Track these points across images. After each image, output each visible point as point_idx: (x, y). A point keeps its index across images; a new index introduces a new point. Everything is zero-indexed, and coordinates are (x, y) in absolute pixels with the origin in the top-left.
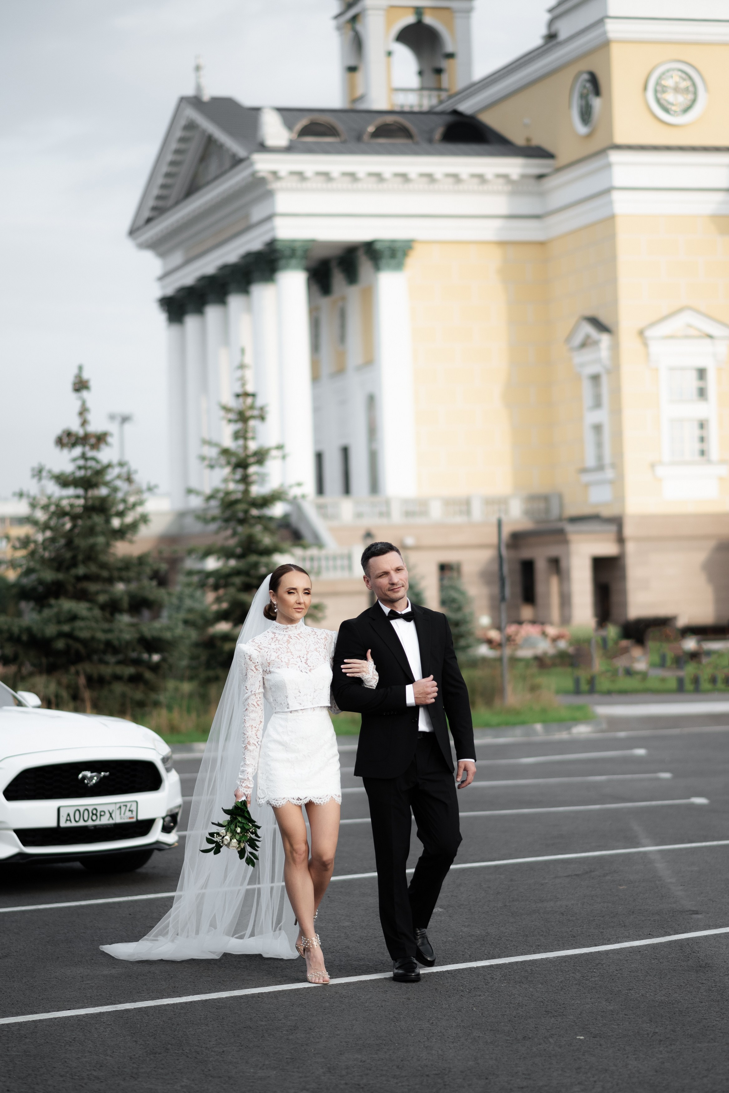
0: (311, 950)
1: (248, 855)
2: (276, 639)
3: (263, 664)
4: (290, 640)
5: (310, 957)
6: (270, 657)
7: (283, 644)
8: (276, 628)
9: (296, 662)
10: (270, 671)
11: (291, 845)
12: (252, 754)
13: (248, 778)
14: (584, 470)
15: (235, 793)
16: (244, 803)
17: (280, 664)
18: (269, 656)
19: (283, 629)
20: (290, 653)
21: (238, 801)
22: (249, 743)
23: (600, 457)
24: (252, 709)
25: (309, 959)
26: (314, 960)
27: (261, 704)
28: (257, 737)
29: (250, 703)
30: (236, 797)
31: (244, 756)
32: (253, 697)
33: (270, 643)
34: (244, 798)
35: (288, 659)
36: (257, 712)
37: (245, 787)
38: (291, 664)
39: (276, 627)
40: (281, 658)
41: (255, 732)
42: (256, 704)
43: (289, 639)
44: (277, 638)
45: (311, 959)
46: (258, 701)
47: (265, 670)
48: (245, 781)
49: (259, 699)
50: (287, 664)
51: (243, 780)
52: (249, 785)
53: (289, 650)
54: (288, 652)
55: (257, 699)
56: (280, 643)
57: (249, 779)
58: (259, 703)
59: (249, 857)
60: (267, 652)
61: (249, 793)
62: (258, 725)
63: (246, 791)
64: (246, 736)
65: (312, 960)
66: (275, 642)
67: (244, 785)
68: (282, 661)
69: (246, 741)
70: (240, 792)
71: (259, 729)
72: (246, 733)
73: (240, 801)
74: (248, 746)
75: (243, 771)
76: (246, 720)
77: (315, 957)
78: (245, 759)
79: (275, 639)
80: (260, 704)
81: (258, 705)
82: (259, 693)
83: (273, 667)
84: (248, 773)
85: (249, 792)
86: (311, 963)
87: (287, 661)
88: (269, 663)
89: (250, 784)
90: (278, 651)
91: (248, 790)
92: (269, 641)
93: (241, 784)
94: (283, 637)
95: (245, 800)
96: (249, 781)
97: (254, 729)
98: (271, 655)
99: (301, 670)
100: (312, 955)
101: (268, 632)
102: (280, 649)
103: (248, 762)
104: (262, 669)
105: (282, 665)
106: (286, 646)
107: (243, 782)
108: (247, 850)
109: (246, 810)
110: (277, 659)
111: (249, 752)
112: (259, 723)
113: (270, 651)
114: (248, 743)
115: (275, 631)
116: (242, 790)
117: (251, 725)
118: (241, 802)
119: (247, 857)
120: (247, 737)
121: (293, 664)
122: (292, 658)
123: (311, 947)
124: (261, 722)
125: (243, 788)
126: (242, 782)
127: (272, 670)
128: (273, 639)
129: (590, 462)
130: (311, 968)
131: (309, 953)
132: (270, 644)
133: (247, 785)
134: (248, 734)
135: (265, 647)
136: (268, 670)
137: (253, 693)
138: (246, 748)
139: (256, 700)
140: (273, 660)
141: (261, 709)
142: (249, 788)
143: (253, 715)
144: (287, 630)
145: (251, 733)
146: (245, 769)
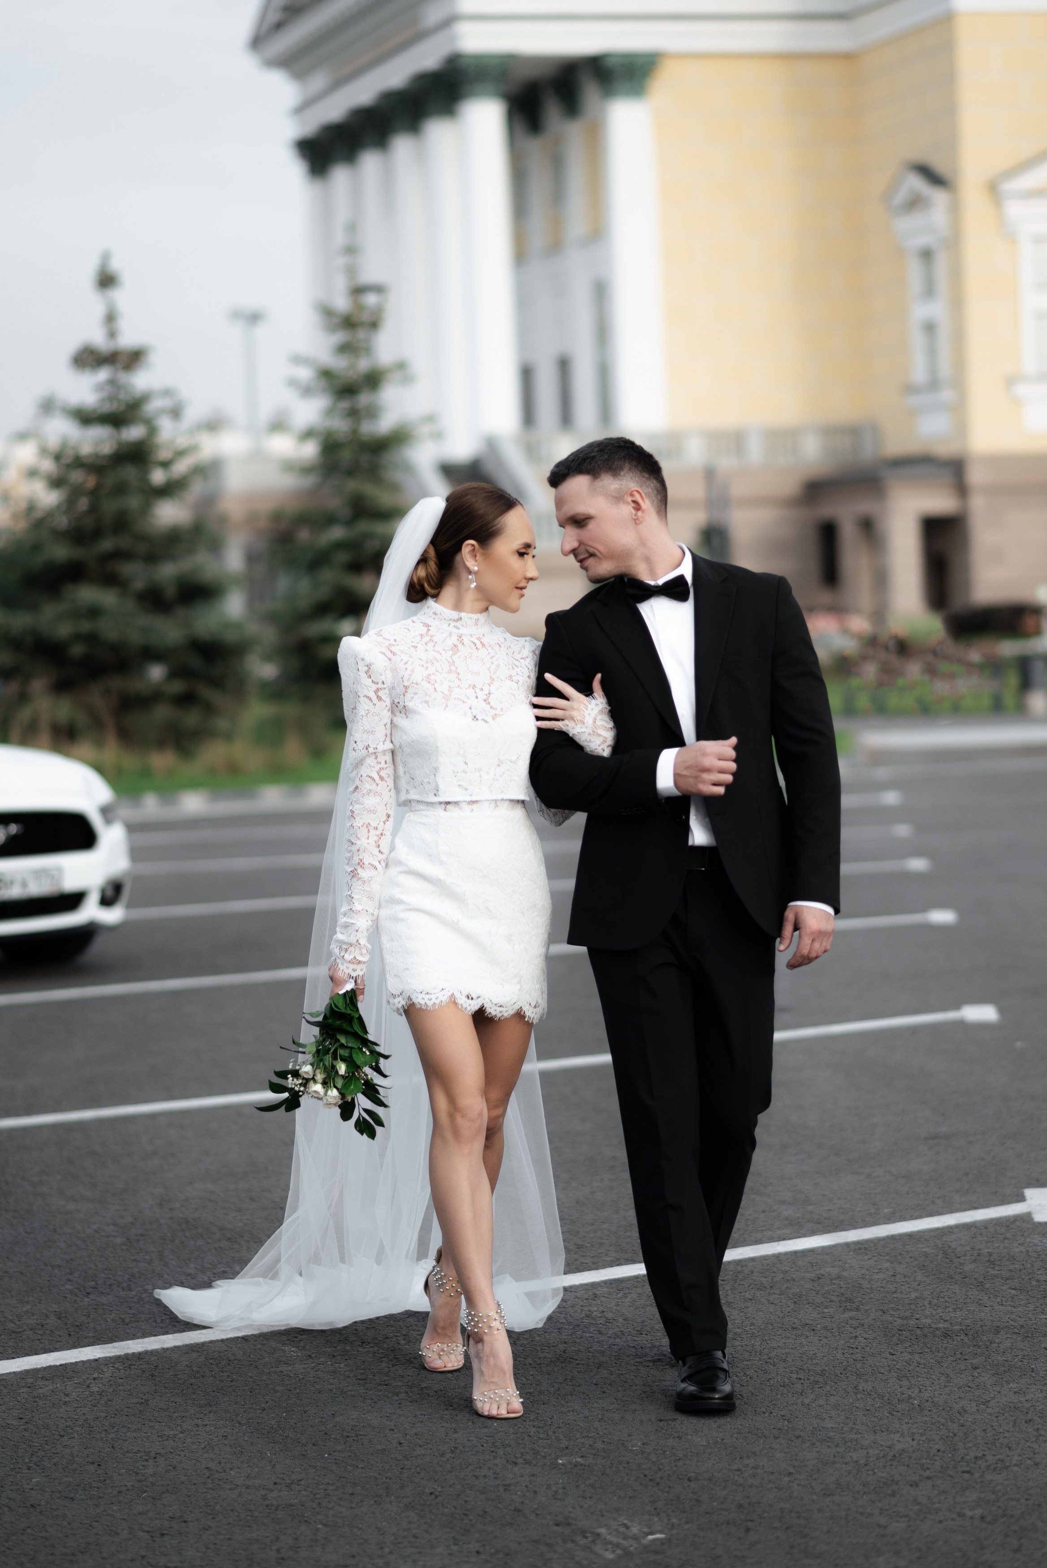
0: (486, 1338)
1: (360, 1114)
2: (430, 640)
3: (393, 688)
4: (460, 646)
5: (481, 1355)
6: (410, 675)
7: (443, 653)
8: (434, 616)
9: (466, 695)
10: (405, 706)
11: (452, 1100)
12: (367, 889)
13: (357, 941)
14: (910, 389)
15: (331, 974)
16: (352, 997)
17: (430, 696)
18: (408, 672)
19: (450, 620)
20: (454, 676)
21: (338, 994)
22: (361, 863)
23: (933, 369)
24: (368, 787)
25: (480, 1359)
26: (492, 1361)
27: (389, 776)
28: (380, 851)
29: (364, 775)
30: (332, 981)
31: (350, 893)
32: (370, 761)
33: (414, 644)
34: (349, 986)
35: (450, 687)
36: (380, 795)
37: (350, 962)
38: (455, 699)
39: (435, 613)
40: (434, 682)
41: (376, 838)
42: (376, 777)
43: (457, 643)
44: (432, 636)
45: (485, 1359)
46: (381, 769)
47: (396, 701)
48: (352, 949)
49: (383, 765)
50: (446, 698)
51: (346, 946)
52: (360, 958)
53: (453, 668)
54: (450, 671)
55: (380, 766)
56: (436, 648)
57: (360, 944)
58: (383, 773)
59: (363, 1118)
60: (406, 663)
61: (361, 974)
62: (382, 824)
63: (354, 970)
64: (354, 848)
65: (487, 1361)
66: (426, 644)
67: (348, 957)
68: (435, 689)
69: (356, 860)
70: (340, 972)
71: (384, 832)
72: (354, 842)
73: (341, 992)
74: (360, 870)
75: (346, 926)
76: (356, 812)
77: (494, 1355)
78: (353, 898)
79: (427, 639)
80: (385, 777)
81: (382, 778)
82: (384, 752)
83: (412, 698)
84: (357, 931)
85: (360, 971)
86: (483, 1369)
87: (447, 692)
88: (406, 687)
89: (361, 954)
90: (429, 665)
91: (359, 967)
92: (413, 640)
93: (342, 954)
94: (446, 638)
95: (352, 990)
96: (360, 949)
97: (373, 832)
98: (412, 671)
99: (474, 714)
100: (487, 1348)
101: (413, 622)
102: (434, 662)
103: (357, 907)
104: (391, 698)
105: (435, 699)
106: (449, 659)
107: (346, 950)
108: (359, 1104)
109: (356, 1016)
110: (425, 684)
111: (360, 882)
112: (385, 818)
113: (413, 663)
114: (359, 864)
115: (428, 621)
116: (344, 969)
117: (367, 822)
118: (345, 994)
119: (358, 1119)
120: (358, 850)
121: (458, 699)
122: (459, 686)
123: (486, 1331)
124: (389, 816)
125: (345, 965)
126: (344, 951)
127: (410, 704)
128: (424, 638)
129: (919, 375)
130: (482, 1379)
131: (480, 1345)
132: (415, 647)
133: (355, 958)
134: (358, 842)
135: (402, 652)
136: (402, 704)
137: (371, 750)
138: (354, 874)
139: (378, 767)
140: (417, 684)
141: (389, 788)
142: (360, 962)
143: (370, 802)
144: (457, 624)
145: (367, 841)
146: (351, 921)
